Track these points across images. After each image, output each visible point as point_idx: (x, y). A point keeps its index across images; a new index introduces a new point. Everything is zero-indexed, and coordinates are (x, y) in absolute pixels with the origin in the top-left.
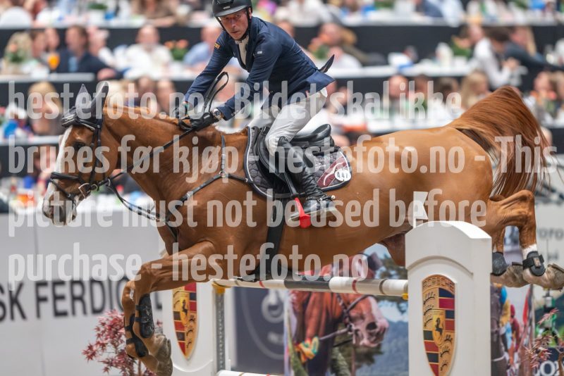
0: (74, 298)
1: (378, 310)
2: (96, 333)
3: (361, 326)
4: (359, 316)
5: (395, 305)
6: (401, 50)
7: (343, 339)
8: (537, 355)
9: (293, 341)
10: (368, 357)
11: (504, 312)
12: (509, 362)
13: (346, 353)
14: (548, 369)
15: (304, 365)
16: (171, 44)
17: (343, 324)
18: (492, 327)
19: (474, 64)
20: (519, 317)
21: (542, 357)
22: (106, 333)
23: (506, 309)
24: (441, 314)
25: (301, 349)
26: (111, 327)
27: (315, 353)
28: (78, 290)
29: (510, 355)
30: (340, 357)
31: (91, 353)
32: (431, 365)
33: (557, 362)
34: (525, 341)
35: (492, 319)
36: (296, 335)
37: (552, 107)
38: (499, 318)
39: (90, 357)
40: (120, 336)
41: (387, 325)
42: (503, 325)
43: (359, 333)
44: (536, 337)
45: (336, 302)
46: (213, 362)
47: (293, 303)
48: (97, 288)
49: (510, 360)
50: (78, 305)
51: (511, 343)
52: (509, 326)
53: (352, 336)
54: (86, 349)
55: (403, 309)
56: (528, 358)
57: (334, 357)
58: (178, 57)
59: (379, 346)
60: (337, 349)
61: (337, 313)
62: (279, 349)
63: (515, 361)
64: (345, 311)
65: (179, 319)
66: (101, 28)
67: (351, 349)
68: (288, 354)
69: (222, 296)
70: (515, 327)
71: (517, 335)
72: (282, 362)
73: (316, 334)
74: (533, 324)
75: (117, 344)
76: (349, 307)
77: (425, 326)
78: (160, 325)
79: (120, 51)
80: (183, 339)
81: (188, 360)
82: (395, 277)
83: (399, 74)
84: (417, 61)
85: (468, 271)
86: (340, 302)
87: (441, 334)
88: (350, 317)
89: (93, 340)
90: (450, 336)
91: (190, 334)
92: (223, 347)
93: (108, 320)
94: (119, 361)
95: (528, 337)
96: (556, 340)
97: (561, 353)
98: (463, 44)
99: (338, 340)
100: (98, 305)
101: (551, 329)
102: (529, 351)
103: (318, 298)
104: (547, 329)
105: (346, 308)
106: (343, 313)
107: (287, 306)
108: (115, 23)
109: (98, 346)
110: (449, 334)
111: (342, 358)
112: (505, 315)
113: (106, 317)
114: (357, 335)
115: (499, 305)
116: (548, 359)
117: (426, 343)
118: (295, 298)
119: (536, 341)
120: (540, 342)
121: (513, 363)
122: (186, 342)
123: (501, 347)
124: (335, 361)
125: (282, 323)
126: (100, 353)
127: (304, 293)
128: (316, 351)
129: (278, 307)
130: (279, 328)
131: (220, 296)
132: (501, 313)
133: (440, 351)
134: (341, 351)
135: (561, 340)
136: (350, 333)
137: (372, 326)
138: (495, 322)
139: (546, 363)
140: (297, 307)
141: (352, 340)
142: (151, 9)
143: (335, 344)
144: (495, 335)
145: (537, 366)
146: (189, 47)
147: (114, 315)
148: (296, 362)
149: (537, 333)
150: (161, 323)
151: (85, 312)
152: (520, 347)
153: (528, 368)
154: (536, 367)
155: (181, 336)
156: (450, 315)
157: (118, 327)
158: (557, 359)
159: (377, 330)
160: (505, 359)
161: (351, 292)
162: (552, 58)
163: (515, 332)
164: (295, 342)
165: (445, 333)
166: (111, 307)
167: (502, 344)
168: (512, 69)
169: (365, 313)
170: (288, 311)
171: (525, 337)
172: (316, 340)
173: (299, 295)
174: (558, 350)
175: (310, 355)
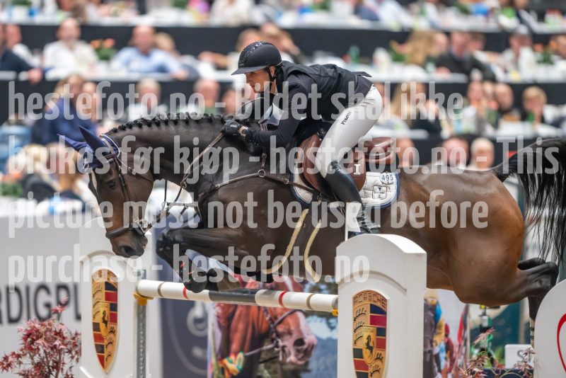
5: (324, 320)
8: (472, 376)
10: (295, 374)
11: (438, 331)
13: (272, 370)
16: (97, 43)
18: (425, 346)
23: (440, 328)
24: (372, 332)
26: (27, 336)
29: (443, 376)
30: (266, 374)
31: (6, 365)
34: (459, 361)
35: (425, 338)
38: (433, 337)
39: (5, 368)
40: (36, 347)
42: (436, 345)
44: (471, 357)
45: (263, 317)
46: (133, 377)
47: (218, 317)
51: (444, 363)
52: (443, 345)
55: (333, 325)
57: (259, 374)
58: (104, 57)
60: (262, 365)
62: (203, 364)
65: (99, 330)
67: (277, 366)
68: (211, 370)
69: (144, 308)
70: (449, 347)
71: (451, 355)
74: (468, 344)
75: (33, 355)
77: (355, 343)
78: (78, 337)
80: (103, 352)
81: (107, 373)
82: (325, 291)
85: (402, 287)
86: (267, 316)
87: (371, 352)
89: (9, 352)
90: (381, 354)
91: (110, 346)
92: (144, 361)
93: (26, 329)
94: (36, 373)
95: (462, 357)
96: (492, 361)
97: (497, 375)
98: (401, 49)
100: (14, 313)
101: (487, 350)
102: (464, 372)
103: (244, 313)
104: (482, 350)
105: (273, 323)
107: (212, 320)
108: (39, 19)
109: (14, 356)
110: (380, 352)
112: (440, 333)
117: (355, 362)
118: (220, 311)
119: (470, 362)
120: (475, 363)
122: (105, 355)
123: (434, 367)
125: (206, 338)
126: (16, 364)
127: (229, 306)
129: (203, 320)
130: (203, 343)
131: (142, 307)
132: (434, 332)
133: (371, 370)
134: (267, 368)
135: (497, 361)
138: (428, 341)
140: (222, 321)
144: (428, 355)
147: (33, 325)
149: (472, 354)
150: (80, 335)
152: (454, 367)
155: (100, 349)
156: (382, 332)
157: (35, 337)
163: (449, 352)
165: (376, 351)
166: (29, 317)
167: (435, 364)
170: (213, 325)
171: (459, 358)
174: (494, 372)
175: (234, 371)
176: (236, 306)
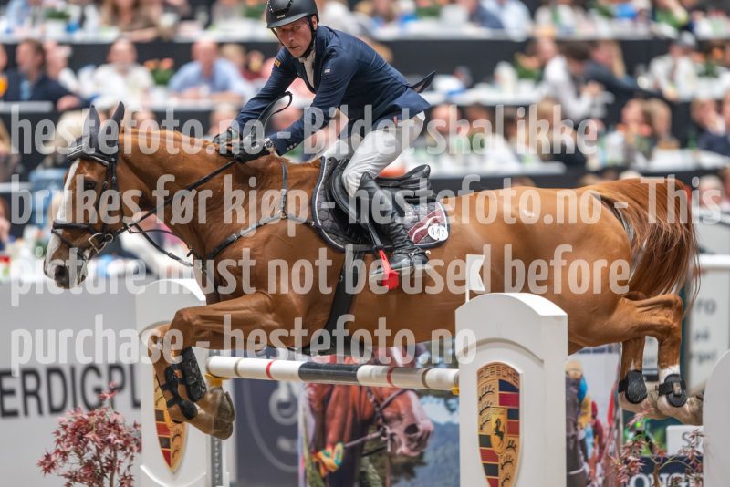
0: (26, 394)
1: (420, 408)
2: (55, 438)
3: (398, 430)
4: (395, 415)
5: (442, 401)
6: (450, 71)
7: (374, 446)
8: (626, 466)
9: (309, 448)
10: (407, 469)
11: (583, 411)
12: (589, 476)
13: (378, 464)
14: (640, 483)
15: (324, 479)
16: (152, 64)
17: (375, 427)
18: (568, 430)
19: (544, 90)
20: (603, 418)
21: (633, 469)
22: (68, 438)
23: (586, 407)
24: (502, 414)
25: (321, 459)
26: (75, 430)
27: (338, 465)
28: (31, 382)
29: (591, 467)
30: (371, 469)
31: (48, 465)
32: (489, 479)
33: (651, 476)
34: (611, 448)
35: (568, 420)
36: (314, 440)
37: (645, 145)
38: (577, 419)
39: (47, 470)
40: (86, 443)
41: (432, 428)
42: (582, 428)
43: (396, 438)
44: (624, 443)
45: (366, 399)
46: (206, 476)
47: (310, 400)
48: (56, 380)
49: (590, 473)
50: (32, 402)
51: (592, 451)
52: (589, 429)
53: (386, 441)
54: (42, 459)
55: (453, 407)
56: (614, 471)
57: (363, 469)
58: (161, 81)
59: (422, 455)
60: (366, 458)
61: (367, 412)
62: (292, 458)
63: (598, 474)
64: (377, 409)
65: (163, 420)
66: (61, 44)
67: (385, 458)
68: (303, 466)
70: (597, 430)
71: (600, 440)
72: (296, 475)
73: (340, 439)
74: (621, 426)
75: (82, 452)
76: (383, 404)
77: (481, 428)
78: (138, 428)
79: (86, 73)
80: (168, 446)
81: (174, 473)
83: (448, 103)
84: (470, 86)
85: (537, 358)
86: (370, 397)
87: (502, 439)
88: (383, 417)
89: (51, 448)
90: (513, 442)
91: (177, 439)
92: (220, 457)
93: (70, 421)
94: (85, 475)
95: (614, 442)
96: (651, 447)
97: (657, 463)
98: (530, 63)
99: (368, 447)
100: (57, 401)
101: (644, 433)
102: (616, 461)
103: (343, 393)
104: (639, 433)
105: (378, 406)
106: (375, 413)
107: (303, 404)
108: (79, 37)
109: (58, 454)
110: (512, 439)
111: (374, 470)
112: (585, 414)
113: (68, 417)
114: (392, 440)
115: (577, 401)
116: (640, 471)
117: (482, 451)
118: (312, 393)
119: (624, 448)
120: (631, 449)
121: (594, 477)
122: (172, 450)
123: (579, 456)
124: (364, 474)
125: (295, 426)
126: (60, 464)
127: (324, 386)
128: (339, 461)
129: (291, 404)
130: (292, 432)
132: (579, 412)
133: (501, 461)
134: (372, 461)
135: (657, 447)
136: (383, 438)
137: (412, 429)
138: (572, 425)
139: (638, 476)
140: (315, 405)
141: (385, 448)
142: (126, 18)
143: (365, 452)
144: (572, 441)
145: (626, 480)
146: (176, 68)
147: (79, 415)
148: (313, 476)
149: (625, 438)
150: (140, 426)
151: (40, 412)
152: (604, 456)
153: (613, 483)
154: (624, 482)
155: (165, 443)
156: (514, 414)
157: (84, 430)
158: (651, 472)
159: (419, 434)
160: (584, 471)
161: (385, 384)
162: (644, 82)
163: (597, 437)
164: (313, 449)
165: (507, 438)
166: (75, 405)
167: (581, 452)
168: (594, 96)
169: (403, 412)
170: (304, 410)
171: (610, 443)
172: (339, 447)
173: (317, 388)
174: (653, 460)
175: (333, 467)
176: (332, 386)
